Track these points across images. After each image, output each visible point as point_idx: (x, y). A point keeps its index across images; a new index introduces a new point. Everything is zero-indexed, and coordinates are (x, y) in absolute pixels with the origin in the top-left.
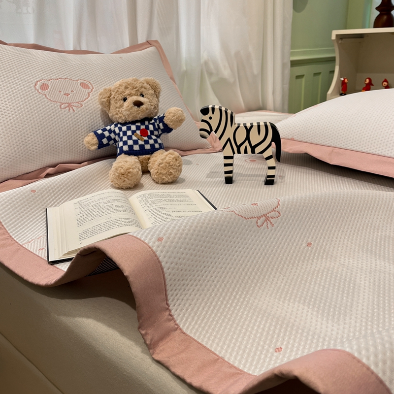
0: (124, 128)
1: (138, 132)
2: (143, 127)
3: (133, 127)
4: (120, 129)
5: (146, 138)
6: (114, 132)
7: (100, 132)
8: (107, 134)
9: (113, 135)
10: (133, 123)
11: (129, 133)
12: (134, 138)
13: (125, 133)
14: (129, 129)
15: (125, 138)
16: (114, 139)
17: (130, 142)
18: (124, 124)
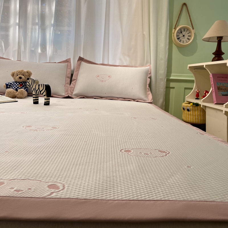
0: (15, 83)
1: (19, 85)
2: (21, 84)
3: (18, 83)
4: (14, 83)
5: (22, 87)
6: (12, 84)
7: (7, 84)
8: (9, 84)
9: (11, 85)
10: (18, 82)
11: (16, 85)
12: (18, 86)
13: (15, 85)
14: (17, 84)
15: (15, 86)
16: (12, 86)
17: (16, 87)
18: (15, 82)
